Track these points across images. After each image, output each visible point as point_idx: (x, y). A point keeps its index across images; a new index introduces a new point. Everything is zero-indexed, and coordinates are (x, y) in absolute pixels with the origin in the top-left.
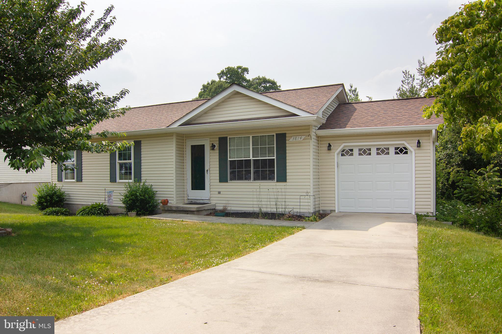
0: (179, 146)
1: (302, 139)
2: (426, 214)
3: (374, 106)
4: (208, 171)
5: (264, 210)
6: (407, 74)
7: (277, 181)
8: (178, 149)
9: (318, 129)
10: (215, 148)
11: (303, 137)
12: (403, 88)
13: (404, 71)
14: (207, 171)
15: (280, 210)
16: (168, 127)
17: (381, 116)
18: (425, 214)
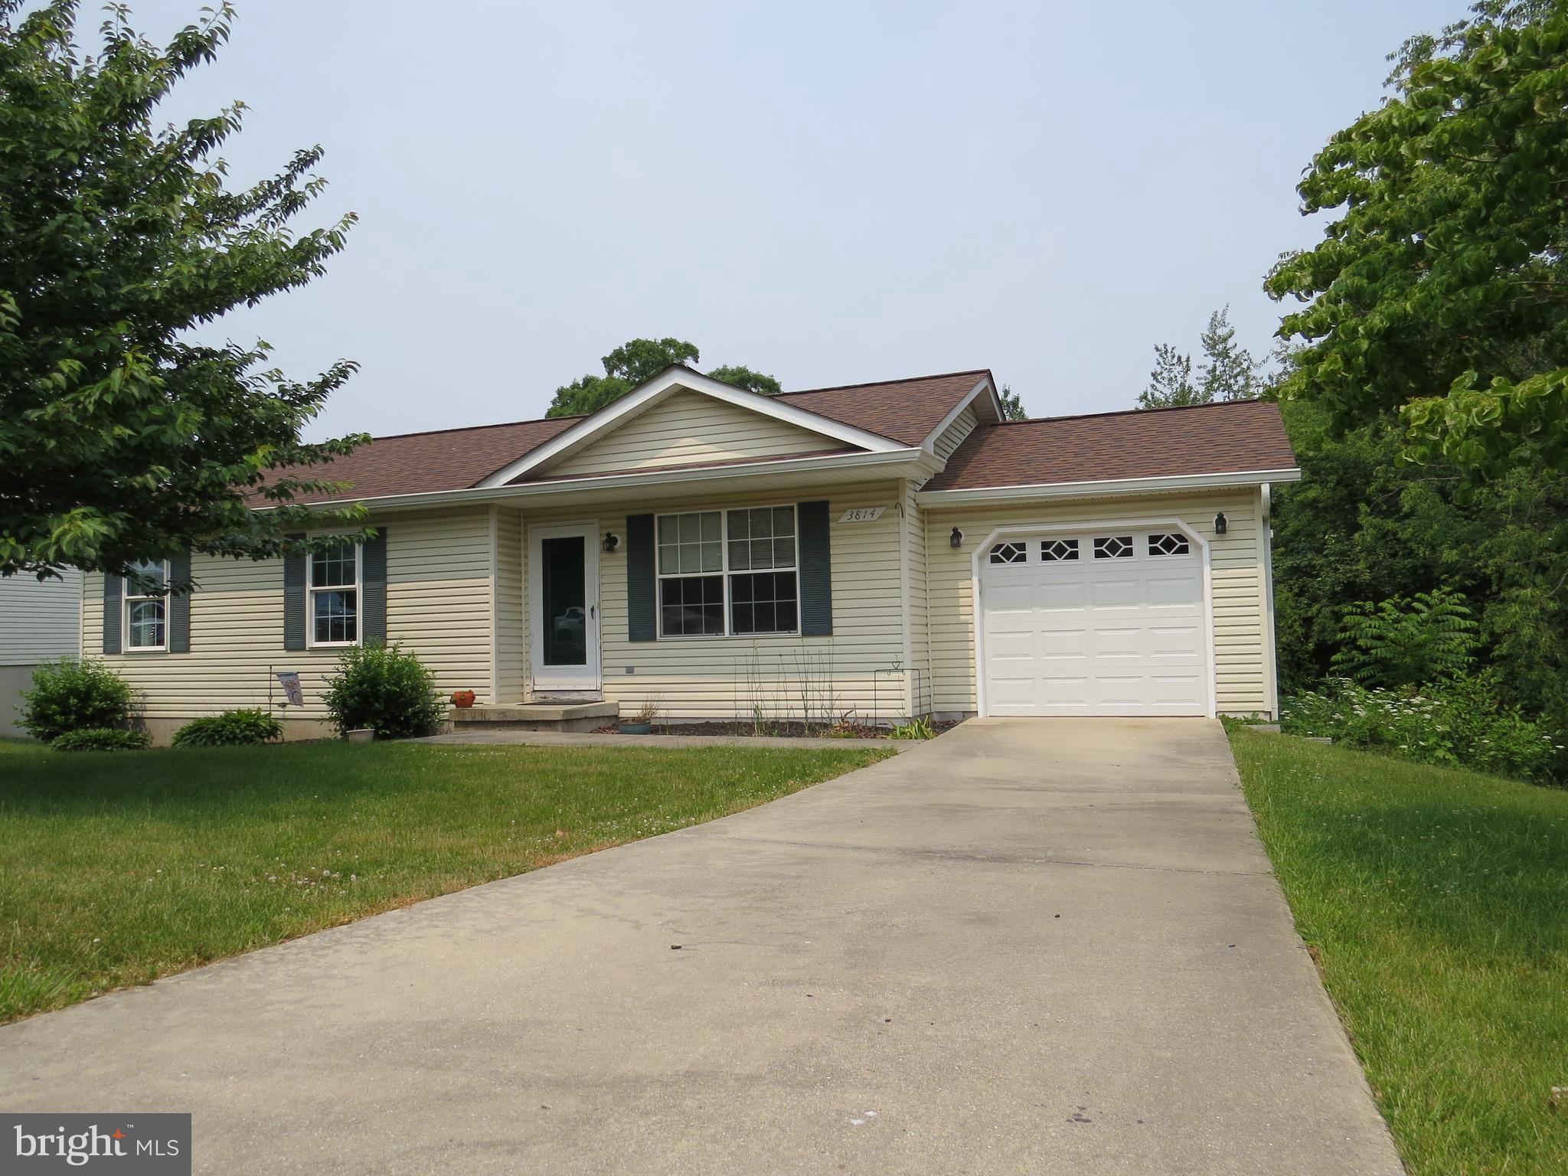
0: (504, 542)
1: (876, 517)
2: (1250, 718)
3: (1082, 430)
4: (597, 611)
5: (769, 714)
6: (1169, 354)
7: (805, 634)
8: (501, 550)
9: (921, 491)
10: (617, 546)
11: (879, 511)
12: (1157, 394)
13: (1161, 347)
14: (592, 610)
15: (818, 713)
16: (473, 487)
17: (1104, 452)
18: (1249, 716)
